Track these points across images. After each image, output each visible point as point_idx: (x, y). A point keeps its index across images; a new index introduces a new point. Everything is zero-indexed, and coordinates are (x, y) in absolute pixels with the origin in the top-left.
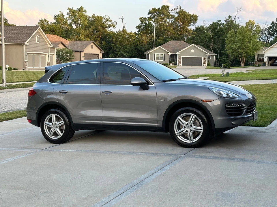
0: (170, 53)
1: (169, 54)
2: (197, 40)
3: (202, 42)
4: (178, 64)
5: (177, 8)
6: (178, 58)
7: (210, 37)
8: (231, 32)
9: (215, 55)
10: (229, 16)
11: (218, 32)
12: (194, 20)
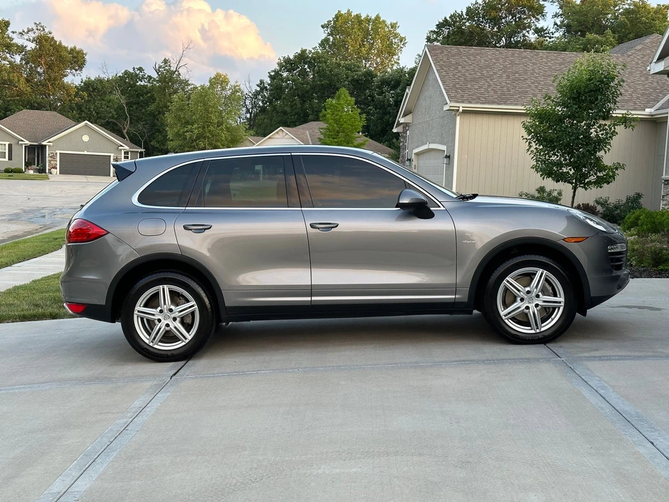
0: (27, 142)
1: (22, 144)
2: (89, 111)
3: (100, 117)
4: (49, 170)
5: (35, 28)
6: (47, 156)
7: (121, 108)
8: (179, 98)
9: (140, 150)
10: (165, 59)
11: (138, 96)
12: (78, 61)
